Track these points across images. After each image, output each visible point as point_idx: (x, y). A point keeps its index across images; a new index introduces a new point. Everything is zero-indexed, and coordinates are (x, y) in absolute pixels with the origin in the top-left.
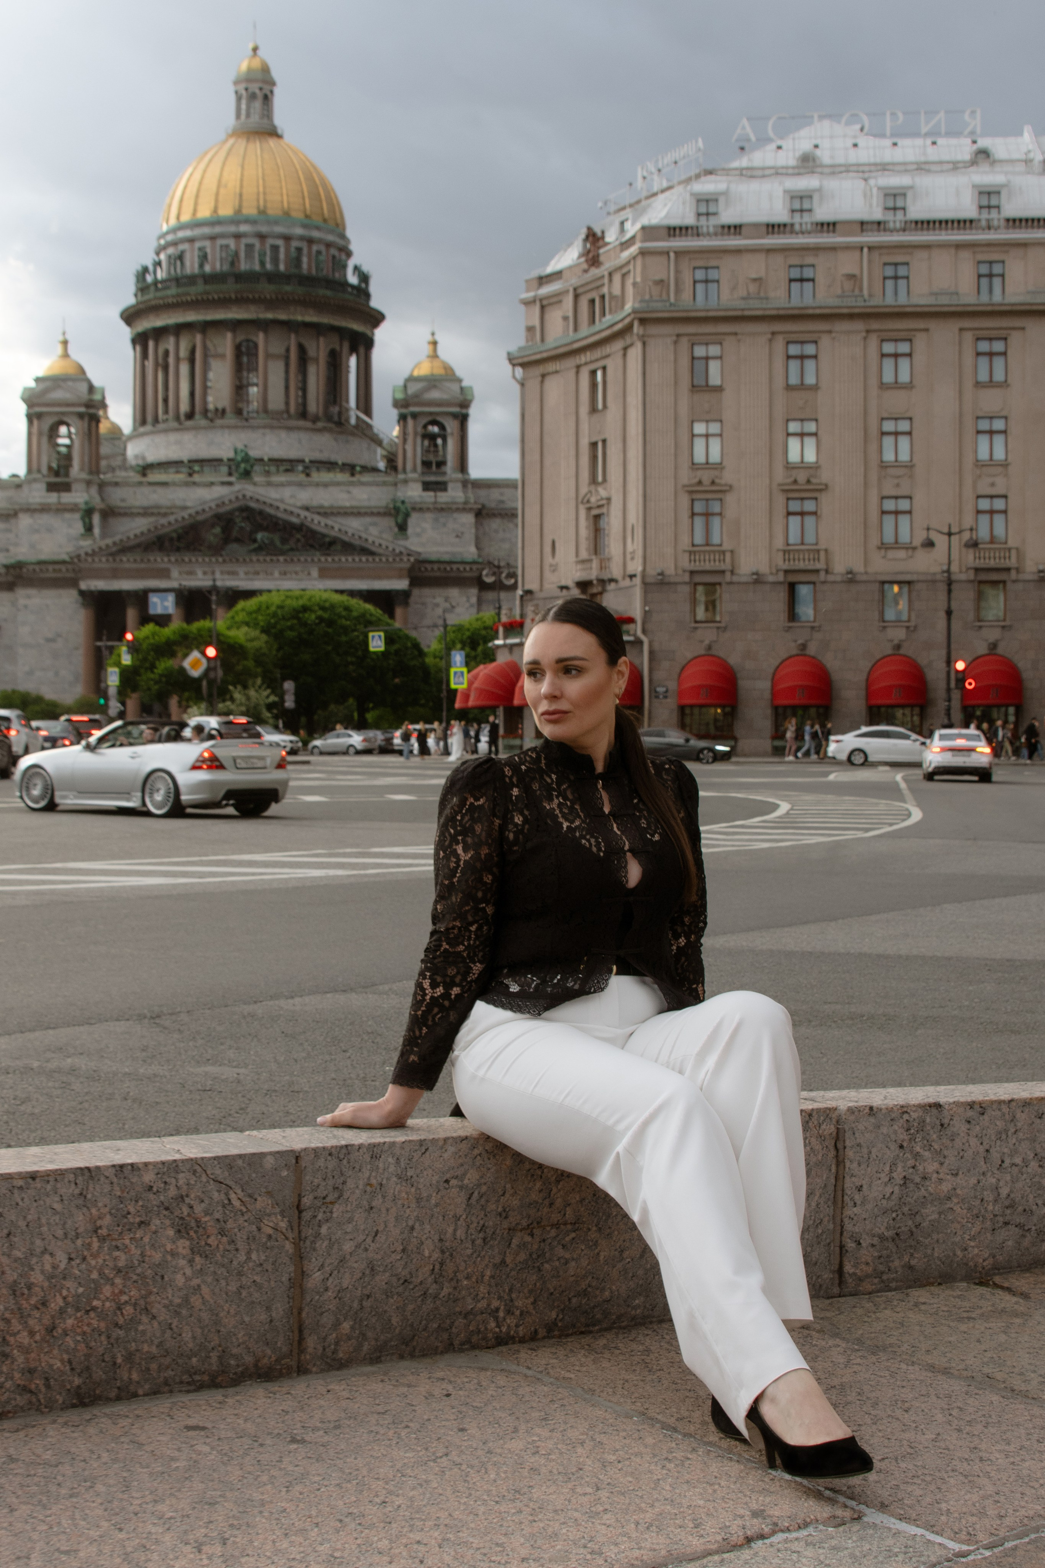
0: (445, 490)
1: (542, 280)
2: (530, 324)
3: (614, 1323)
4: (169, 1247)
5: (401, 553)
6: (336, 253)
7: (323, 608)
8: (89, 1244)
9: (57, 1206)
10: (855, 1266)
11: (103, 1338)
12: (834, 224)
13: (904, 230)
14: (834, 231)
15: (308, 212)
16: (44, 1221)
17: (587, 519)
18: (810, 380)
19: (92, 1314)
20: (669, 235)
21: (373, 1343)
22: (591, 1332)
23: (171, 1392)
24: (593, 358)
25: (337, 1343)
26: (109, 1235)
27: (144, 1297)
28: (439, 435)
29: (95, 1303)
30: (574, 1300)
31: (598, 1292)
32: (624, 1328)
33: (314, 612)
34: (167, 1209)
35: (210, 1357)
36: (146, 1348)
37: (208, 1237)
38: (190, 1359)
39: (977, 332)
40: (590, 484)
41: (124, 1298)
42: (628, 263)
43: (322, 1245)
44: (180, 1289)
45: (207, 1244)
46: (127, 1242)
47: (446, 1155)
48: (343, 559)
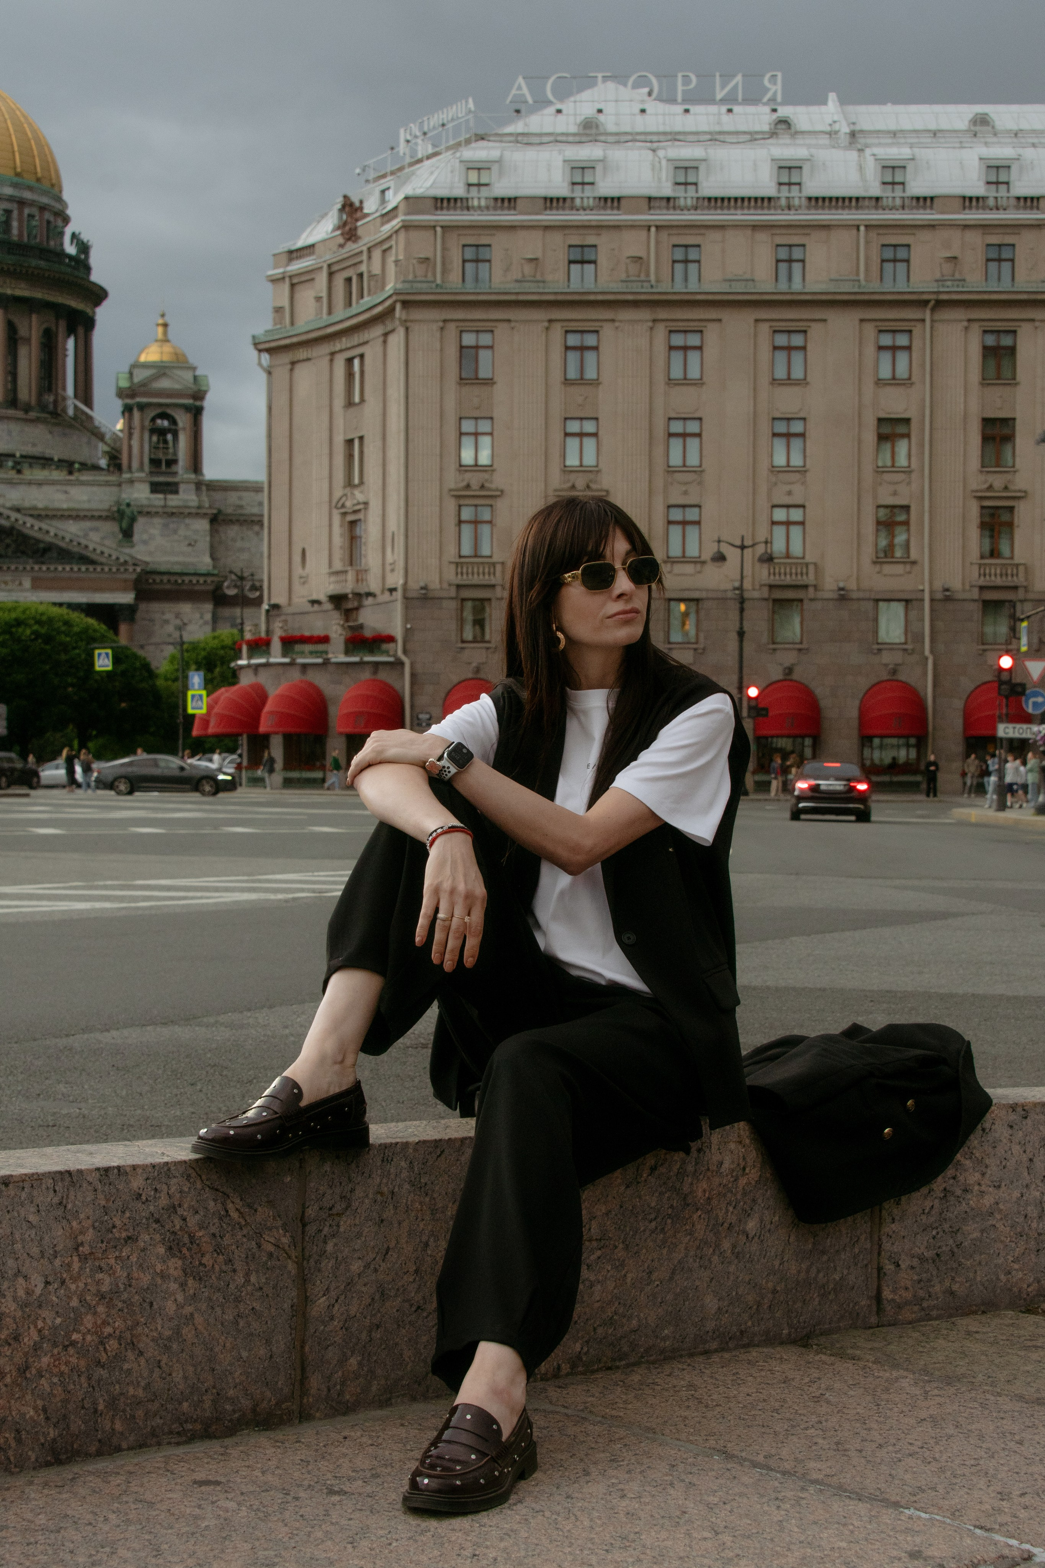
0: (176, 492)
1: (293, 254)
2: (279, 305)
3: (642, 1357)
4: (159, 1267)
5: (126, 562)
6: (52, 219)
7: (39, 622)
8: (69, 1265)
9: (31, 1218)
10: (894, 1291)
11: (83, 1379)
12: (619, 199)
13: (696, 208)
14: (618, 208)
15: (19, 170)
16: (17, 1236)
17: (341, 526)
18: (591, 374)
19: (71, 1350)
20: (436, 208)
21: (383, 1382)
22: (618, 1367)
23: (159, 1444)
24: (349, 345)
25: (343, 1384)
26: (91, 1253)
27: (130, 1329)
28: (169, 430)
29: (75, 1336)
30: (600, 1331)
31: (624, 1320)
32: (654, 1363)
33: (30, 626)
34: (157, 1221)
35: (202, 1401)
36: (131, 1391)
37: (203, 1255)
38: (180, 1403)
39: (774, 324)
40: (345, 487)
41: (108, 1330)
42: (390, 237)
43: (327, 1265)
44: (171, 1319)
45: (201, 1264)
46: (112, 1261)
47: (463, 1159)
48: (60, 568)
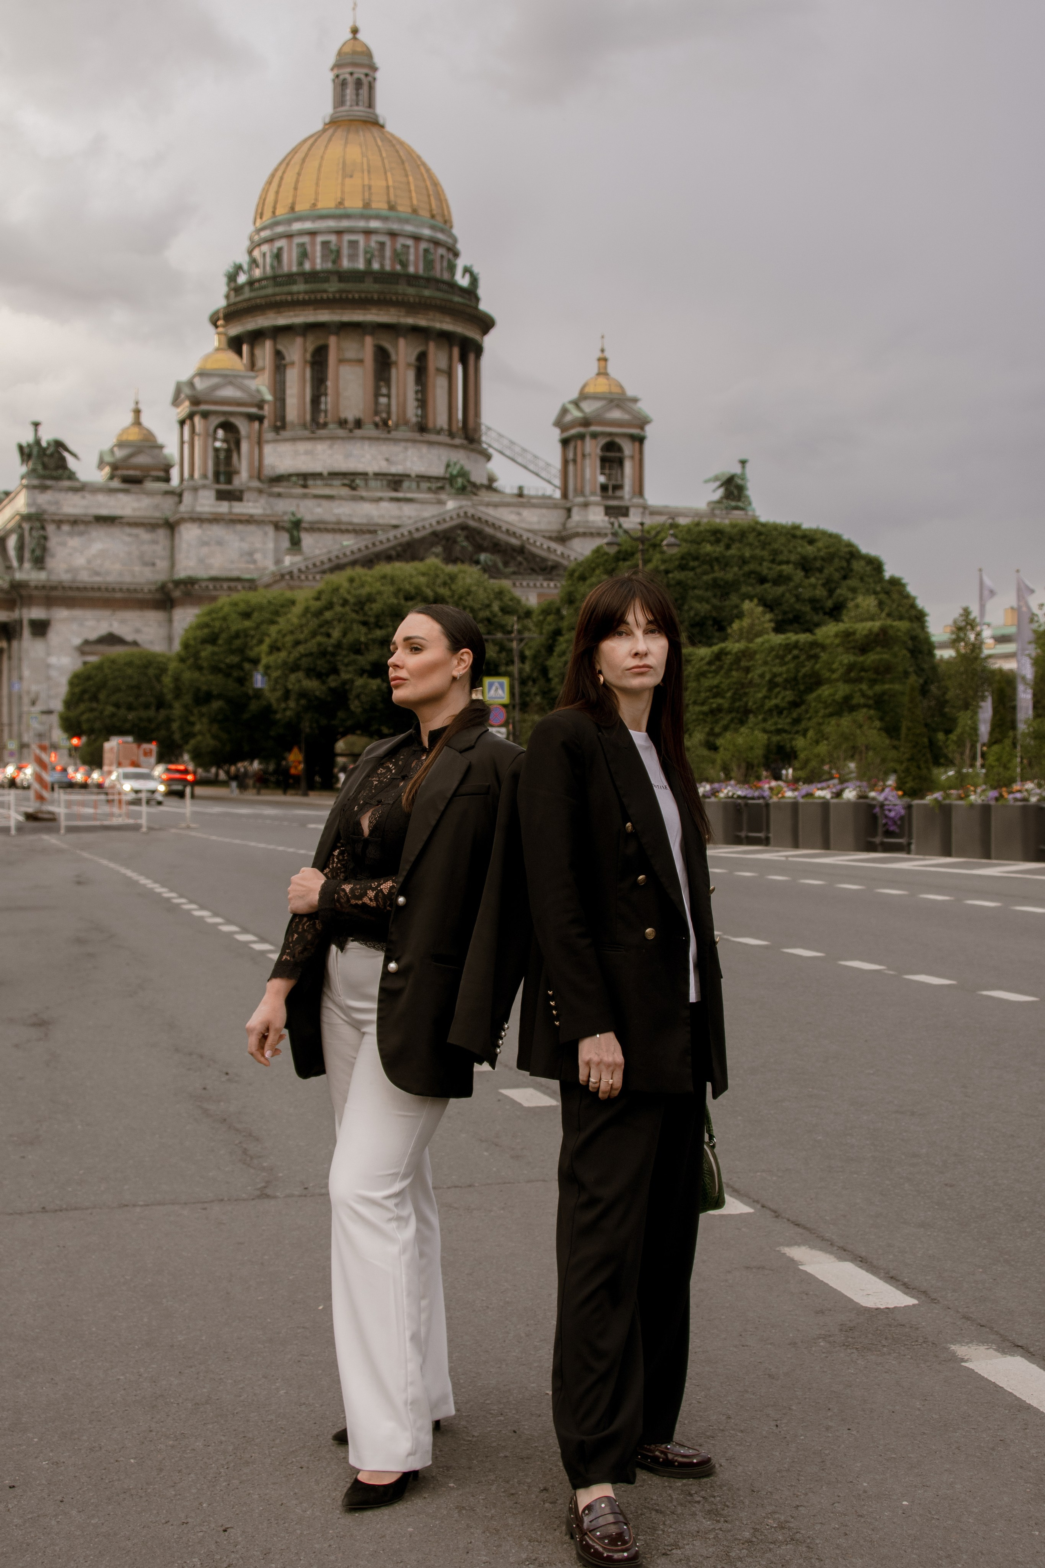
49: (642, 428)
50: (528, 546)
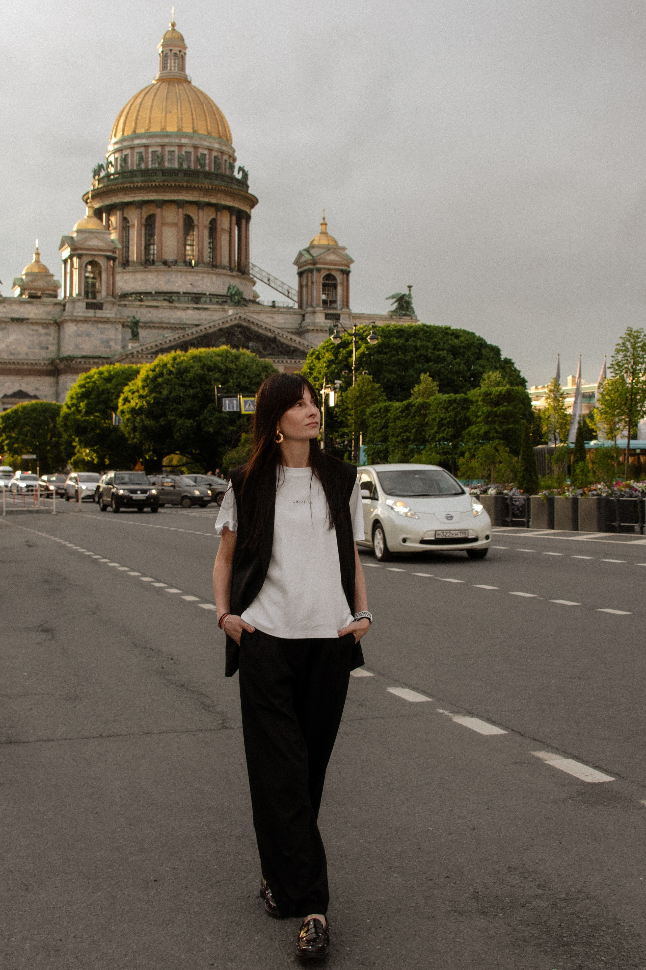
49: (349, 267)
50: (278, 338)
